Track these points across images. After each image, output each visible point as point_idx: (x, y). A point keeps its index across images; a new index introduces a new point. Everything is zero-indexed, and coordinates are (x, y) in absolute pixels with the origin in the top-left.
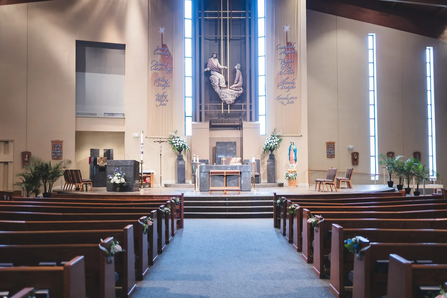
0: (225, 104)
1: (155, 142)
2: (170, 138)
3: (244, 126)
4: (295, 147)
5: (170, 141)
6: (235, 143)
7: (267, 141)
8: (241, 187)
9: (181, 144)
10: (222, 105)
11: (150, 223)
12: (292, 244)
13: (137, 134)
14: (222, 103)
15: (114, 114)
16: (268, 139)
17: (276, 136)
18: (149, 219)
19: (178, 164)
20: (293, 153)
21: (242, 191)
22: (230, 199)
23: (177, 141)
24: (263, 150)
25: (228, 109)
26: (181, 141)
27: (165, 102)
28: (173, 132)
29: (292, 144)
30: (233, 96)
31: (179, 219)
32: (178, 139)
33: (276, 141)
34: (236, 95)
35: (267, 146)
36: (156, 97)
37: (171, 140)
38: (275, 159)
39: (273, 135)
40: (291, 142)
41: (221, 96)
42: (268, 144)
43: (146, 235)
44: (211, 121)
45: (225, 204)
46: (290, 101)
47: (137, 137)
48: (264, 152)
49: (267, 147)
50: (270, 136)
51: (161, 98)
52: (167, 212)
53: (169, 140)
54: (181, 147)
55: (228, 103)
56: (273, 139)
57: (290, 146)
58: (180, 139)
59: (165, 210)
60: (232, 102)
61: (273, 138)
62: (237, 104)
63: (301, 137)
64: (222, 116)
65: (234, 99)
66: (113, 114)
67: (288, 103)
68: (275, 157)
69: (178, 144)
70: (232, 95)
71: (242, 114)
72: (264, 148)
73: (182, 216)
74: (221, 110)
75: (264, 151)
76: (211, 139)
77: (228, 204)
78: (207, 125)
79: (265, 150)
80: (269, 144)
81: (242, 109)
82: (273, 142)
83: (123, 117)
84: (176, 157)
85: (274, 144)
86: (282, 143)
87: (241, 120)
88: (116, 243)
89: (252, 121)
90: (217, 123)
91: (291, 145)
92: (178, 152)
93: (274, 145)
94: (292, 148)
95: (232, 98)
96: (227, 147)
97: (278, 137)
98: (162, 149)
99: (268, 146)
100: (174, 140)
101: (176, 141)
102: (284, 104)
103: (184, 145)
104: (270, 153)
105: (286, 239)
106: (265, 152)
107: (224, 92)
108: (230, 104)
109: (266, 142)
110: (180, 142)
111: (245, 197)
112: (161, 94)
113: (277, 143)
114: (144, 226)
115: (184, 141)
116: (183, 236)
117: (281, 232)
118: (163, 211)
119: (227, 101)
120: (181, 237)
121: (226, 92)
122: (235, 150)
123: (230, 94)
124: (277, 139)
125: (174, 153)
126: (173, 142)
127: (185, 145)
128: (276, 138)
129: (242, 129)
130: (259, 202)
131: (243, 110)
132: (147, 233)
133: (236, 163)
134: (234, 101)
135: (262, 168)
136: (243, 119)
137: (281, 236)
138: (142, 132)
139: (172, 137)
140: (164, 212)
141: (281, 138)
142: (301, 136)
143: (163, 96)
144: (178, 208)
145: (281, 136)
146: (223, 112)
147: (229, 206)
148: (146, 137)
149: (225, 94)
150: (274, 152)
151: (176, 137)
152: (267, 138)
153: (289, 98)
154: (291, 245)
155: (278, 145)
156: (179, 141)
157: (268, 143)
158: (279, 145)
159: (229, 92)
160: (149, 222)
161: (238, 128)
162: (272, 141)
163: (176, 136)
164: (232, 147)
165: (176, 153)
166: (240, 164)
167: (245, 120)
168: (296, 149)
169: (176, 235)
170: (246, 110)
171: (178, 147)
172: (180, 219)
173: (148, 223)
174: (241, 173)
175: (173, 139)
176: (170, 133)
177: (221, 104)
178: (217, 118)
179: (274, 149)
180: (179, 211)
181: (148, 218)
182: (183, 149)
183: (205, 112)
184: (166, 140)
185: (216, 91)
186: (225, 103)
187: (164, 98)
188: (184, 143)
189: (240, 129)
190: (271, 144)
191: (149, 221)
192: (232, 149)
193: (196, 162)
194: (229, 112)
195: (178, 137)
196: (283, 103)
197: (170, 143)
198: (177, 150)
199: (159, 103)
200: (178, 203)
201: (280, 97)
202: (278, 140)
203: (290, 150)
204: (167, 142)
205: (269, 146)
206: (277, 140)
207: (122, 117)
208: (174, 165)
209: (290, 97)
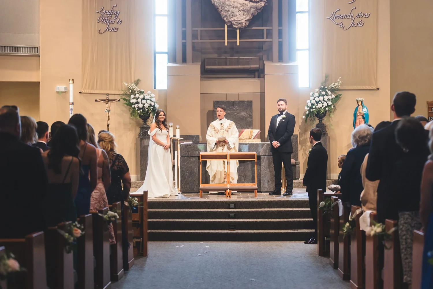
0: (231, 29)
1: (96, 101)
2: (126, 95)
3: (266, 72)
4: (365, 110)
5: (125, 99)
6: (250, 103)
7: (312, 98)
8: (259, 184)
9: (146, 106)
10: (224, 30)
11: (77, 232)
12: (350, 282)
13: (64, 87)
14: (226, 26)
15: (20, 49)
16: (313, 96)
17: (329, 90)
18: (76, 226)
19: (141, 144)
20: (361, 122)
21: (261, 192)
22: (237, 204)
23: (139, 100)
24: (304, 117)
25: (237, 39)
26: (147, 99)
27: (115, 26)
28: (132, 83)
29: (360, 103)
30: (245, 14)
31: (138, 240)
32: (142, 96)
33: (328, 100)
34: (253, 10)
35: (311, 108)
36: (100, 15)
37: (127, 98)
38: (327, 134)
39: (322, 87)
40: (357, 101)
41: (224, 13)
42: (313, 105)
43: (71, 255)
44: (204, 61)
45: (227, 215)
46: (357, 21)
47: (62, 92)
48: (306, 121)
49: (312, 110)
50: (317, 90)
51: (109, 18)
52: (113, 219)
53: (124, 97)
54: (148, 111)
55: (236, 27)
56: (323, 96)
57: (357, 109)
58: (145, 95)
59: (109, 216)
60: (244, 25)
61: (324, 93)
62: (253, 28)
63: (378, 91)
64: (225, 52)
65: (248, 18)
66: (17, 48)
67: (353, 25)
68: (327, 130)
69: (141, 106)
70: (244, 11)
71: (264, 48)
72: (305, 112)
73: (146, 236)
74: (223, 41)
75: (306, 118)
76: (204, 95)
77: (233, 214)
78: (196, 69)
79: (307, 116)
80: (316, 104)
81: (263, 38)
82: (324, 101)
83: (37, 54)
84: (138, 130)
85: (325, 104)
86: (340, 102)
87: (261, 59)
88: (9, 257)
89: (282, 62)
90: (216, 65)
91: (359, 105)
92: (141, 121)
93: (326, 107)
94: (360, 113)
95: (245, 16)
96: (234, 110)
97: (333, 90)
98: (111, 114)
99: (313, 108)
100: (133, 98)
101: (137, 99)
102: (345, 28)
103: (152, 107)
104: (317, 121)
105: (339, 274)
106: (308, 120)
107: (230, 5)
108: (240, 28)
109: (308, 101)
110: (144, 101)
111: (265, 201)
112: (108, 9)
113: (330, 103)
114: (67, 237)
115: (152, 99)
116: (146, 268)
117: (330, 264)
118: (105, 216)
119: (234, 23)
120: (141, 270)
121: (233, 6)
122: (250, 116)
123: (241, 9)
124: (331, 95)
125: (133, 122)
126: (132, 101)
127: (154, 106)
128: (329, 93)
129: (264, 77)
130: (292, 211)
131: (265, 40)
132: (72, 252)
133: (250, 139)
134: (248, 23)
135: (302, 151)
136: (265, 57)
137: (330, 268)
138: (71, 82)
139: (130, 91)
140: (108, 219)
141: (339, 93)
142: (378, 89)
143: (112, 13)
144: (138, 220)
145: (338, 90)
146: (226, 44)
147: (234, 218)
148: (80, 93)
149: (231, 9)
150: (325, 120)
151: (137, 92)
152: (311, 94)
153: (355, 16)
154: (348, 283)
155: (332, 107)
156: (144, 99)
157: (313, 102)
158: (334, 106)
159: (239, 6)
160: (76, 230)
161: (257, 74)
162: (321, 98)
163: (137, 89)
164: (243, 111)
165: (138, 124)
166: (259, 141)
167: (270, 59)
168: (367, 115)
169: (132, 268)
170: (271, 40)
171: (141, 110)
172: (140, 240)
173: (74, 232)
174: (259, 157)
175: (132, 96)
176: (126, 85)
177: (222, 29)
178: (215, 56)
179: (324, 114)
180: (138, 225)
181: (74, 224)
182: (151, 115)
183: (193, 43)
184: (118, 98)
185: (213, 2)
186: (231, 26)
187: (114, 17)
188: (153, 104)
189: (259, 77)
190: (320, 105)
191: (76, 228)
192: (243, 114)
193: (174, 137)
194: (238, 44)
195: (141, 93)
196: (343, 26)
197: (125, 104)
198: (138, 117)
199: (104, 27)
200: (136, 207)
201: (338, 14)
202: (333, 96)
203: (355, 115)
204: (119, 101)
205: (316, 108)
206: (330, 97)
207: (33, 53)
208: (133, 146)
209: (356, 13)
